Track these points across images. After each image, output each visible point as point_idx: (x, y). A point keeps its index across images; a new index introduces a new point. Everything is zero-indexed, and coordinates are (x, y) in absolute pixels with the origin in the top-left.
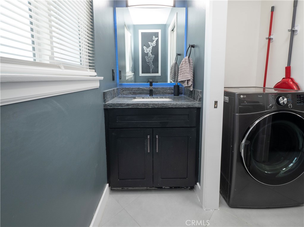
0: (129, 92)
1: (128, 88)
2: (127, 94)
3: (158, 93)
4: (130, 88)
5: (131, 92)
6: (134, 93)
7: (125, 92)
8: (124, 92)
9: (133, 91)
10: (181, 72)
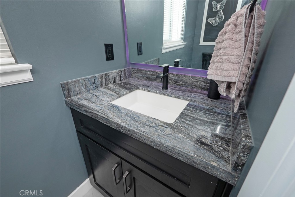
0: (141, 75)
1: (140, 70)
2: (139, 78)
3: (182, 84)
4: (143, 70)
5: (143, 75)
6: (148, 78)
7: (137, 75)
8: (135, 74)
9: (147, 75)
10: (217, 56)
